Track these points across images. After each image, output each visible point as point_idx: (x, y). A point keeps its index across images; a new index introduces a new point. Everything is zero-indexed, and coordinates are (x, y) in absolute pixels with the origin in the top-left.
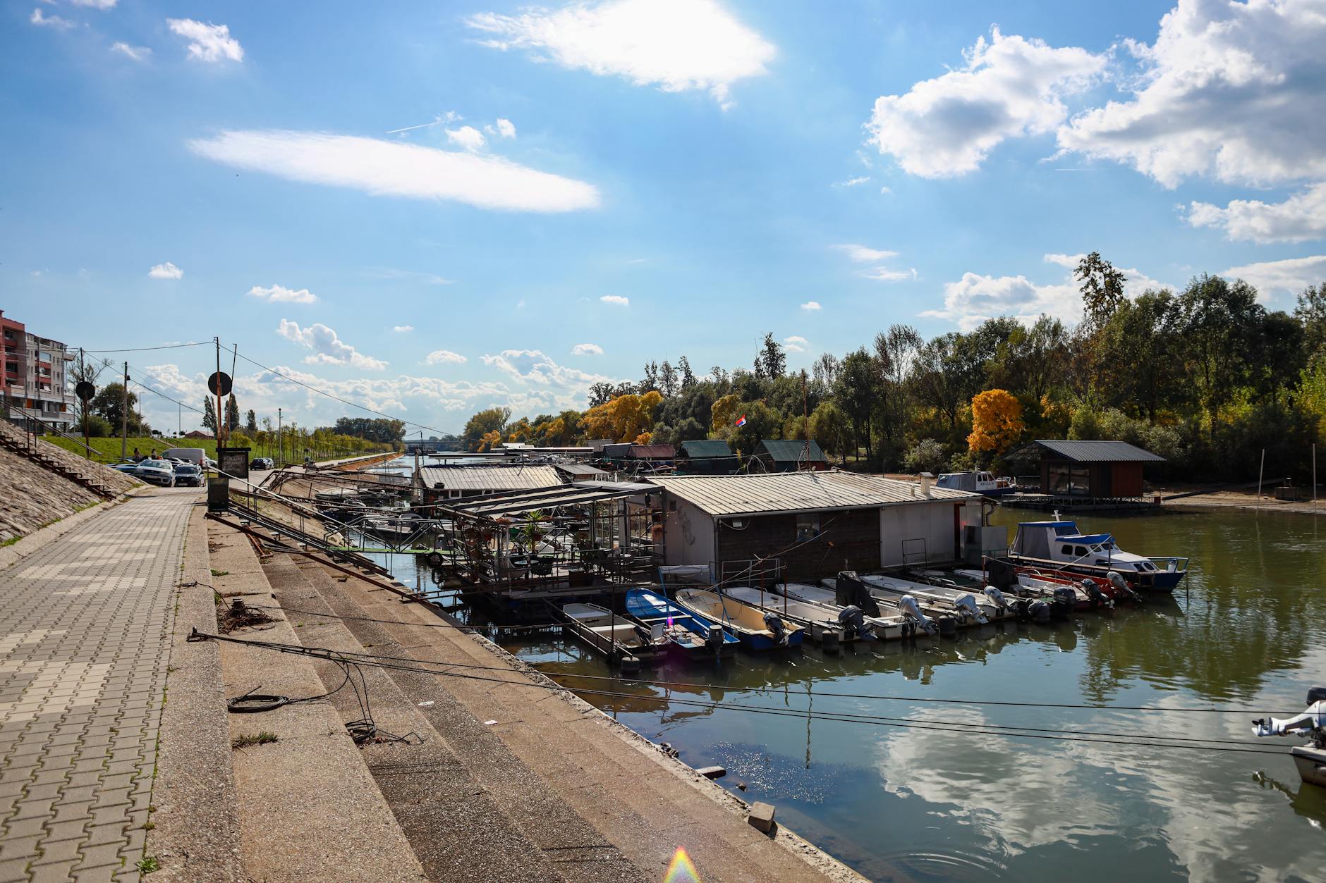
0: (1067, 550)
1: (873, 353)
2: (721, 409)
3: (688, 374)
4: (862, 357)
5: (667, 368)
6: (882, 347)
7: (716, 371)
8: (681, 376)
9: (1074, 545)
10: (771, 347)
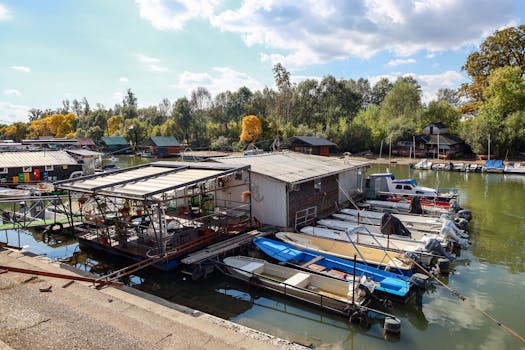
0: (399, 187)
1: (190, 99)
2: (113, 122)
3: (87, 106)
4: (185, 100)
5: (76, 103)
6: (194, 96)
7: (98, 105)
8: (84, 107)
9: (403, 185)
10: (131, 95)
